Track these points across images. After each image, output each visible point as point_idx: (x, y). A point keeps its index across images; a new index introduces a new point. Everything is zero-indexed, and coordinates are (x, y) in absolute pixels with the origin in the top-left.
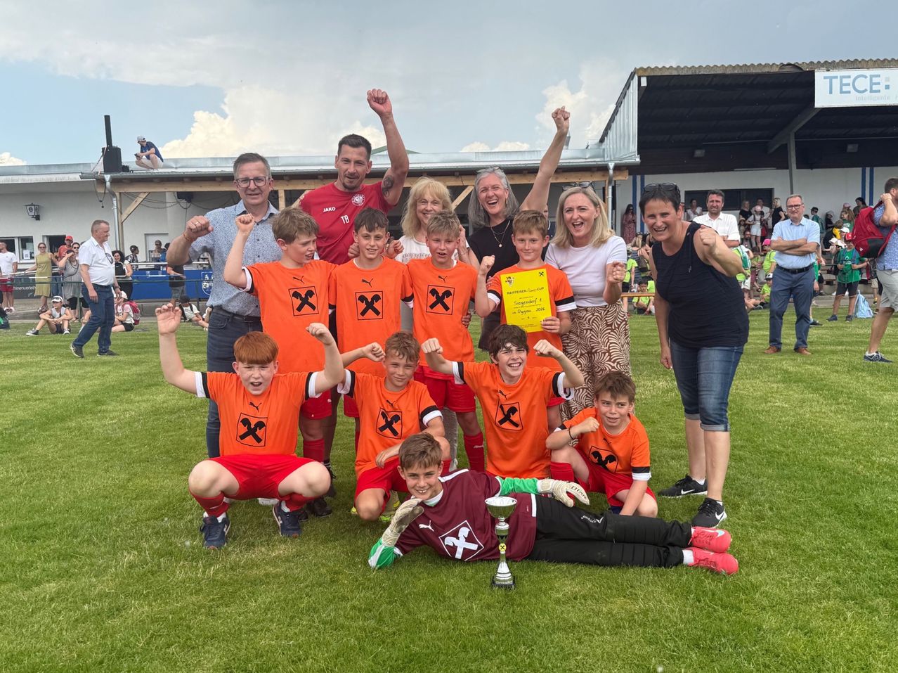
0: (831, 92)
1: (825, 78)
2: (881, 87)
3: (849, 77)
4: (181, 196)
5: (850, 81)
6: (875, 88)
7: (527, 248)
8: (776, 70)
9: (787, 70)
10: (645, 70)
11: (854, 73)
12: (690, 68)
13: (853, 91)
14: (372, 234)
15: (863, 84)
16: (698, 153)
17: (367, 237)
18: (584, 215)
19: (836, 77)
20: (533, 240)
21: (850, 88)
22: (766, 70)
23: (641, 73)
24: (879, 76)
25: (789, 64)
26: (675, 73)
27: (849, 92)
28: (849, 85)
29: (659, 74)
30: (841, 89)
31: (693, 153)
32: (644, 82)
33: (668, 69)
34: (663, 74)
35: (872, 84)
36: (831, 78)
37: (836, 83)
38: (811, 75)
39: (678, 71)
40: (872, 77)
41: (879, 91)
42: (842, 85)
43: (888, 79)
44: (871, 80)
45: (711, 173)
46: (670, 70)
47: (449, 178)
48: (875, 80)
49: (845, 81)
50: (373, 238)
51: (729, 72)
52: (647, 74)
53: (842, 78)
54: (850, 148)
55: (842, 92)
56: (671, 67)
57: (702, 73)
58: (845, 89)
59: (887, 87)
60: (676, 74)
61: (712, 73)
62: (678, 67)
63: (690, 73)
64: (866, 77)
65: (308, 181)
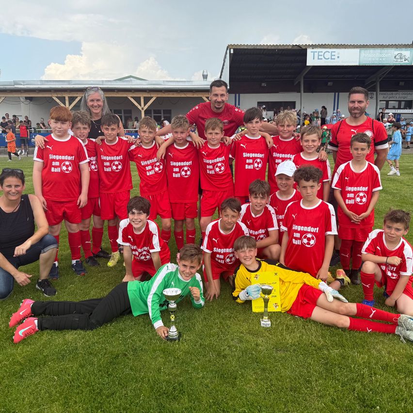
0: (314, 59)
1: (311, 52)
2: (336, 57)
3: (322, 52)
4: (27, 98)
5: (322, 54)
6: (333, 57)
8: (290, 47)
9: (295, 48)
11: (324, 50)
13: (323, 58)
15: (328, 55)
16: (264, 84)
19: (316, 52)
21: (322, 57)
22: (286, 47)
23: (230, 47)
24: (335, 52)
25: (296, 45)
26: (246, 48)
27: (322, 59)
28: (322, 55)
29: (239, 48)
30: (318, 57)
31: (261, 84)
32: (232, 51)
34: (241, 48)
35: (332, 55)
36: (314, 52)
37: (316, 54)
38: (306, 50)
40: (332, 52)
41: (334, 59)
42: (319, 55)
43: (338, 54)
44: (331, 54)
45: (269, 94)
47: (144, 93)
48: (333, 54)
49: (320, 54)
51: (269, 48)
52: (233, 47)
53: (319, 52)
54: (330, 84)
55: (318, 59)
56: (244, 45)
58: (320, 57)
59: (338, 57)
64: (329, 52)
65: (79, 93)
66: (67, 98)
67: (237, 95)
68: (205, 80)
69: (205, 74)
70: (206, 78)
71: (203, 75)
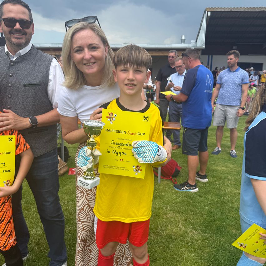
10: (210, 9)
12: (230, 8)
23: (208, 10)
29: (216, 11)
31: (232, 48)
32: (209, 14)
33: (220, 8)
34: (218, 11)
39: (224, 9)
46: (221, 9)
52: (211, 10)
57: (235, 10)
60: (223, 11)
61: (239, 10)
62: (224, 8)
63: (229, 10)
67: (210, 56)
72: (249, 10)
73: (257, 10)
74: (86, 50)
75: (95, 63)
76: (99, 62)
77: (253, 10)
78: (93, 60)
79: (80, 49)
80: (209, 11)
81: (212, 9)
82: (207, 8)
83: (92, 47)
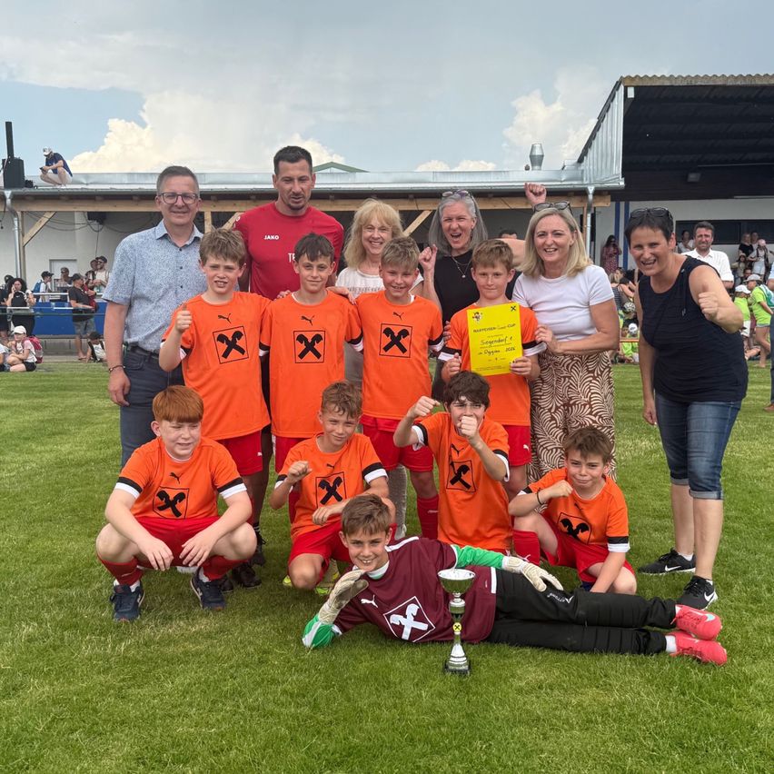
4: (92, 216)
7: (490, 283)
10: (632, 79)
12: (685, 78)
14: (315, 264)
16: (693, 177)
17: (309, 267)
18: (559, 240)
20: (497, 275)
23: (628, 83)
26: (667, 83)
29: (649, 84)
31: (687, 177)
32: (631, 93)
33: (659, 78)
34: (654, 84)
39: (671, 81)
45: (707, 201)
46: (661, 80)
47: (402, 201)
50: (315, 268)
52: (634, 84)
56: (663, 77)
57: (699, 83)
60: (669, 84)
61: (711, 83)
62: (671, 76)
63: (685, 84)
65: (239, 202)
66: (208, 217)
67: (622, 204)
68: (536, 167)
69: (537, 152)
70: (540, 164)
71: (531, 156)
72: (739, 83)
73: (759, 82)
74: (550, 235)
75: (556, 250)
76: (560, 249)
77: (748, 83)
78: (554, 246)
79: (544, 234)
80: (631, 86)
81: (637, 80)
82: (624, 76)
83: (557, 234)
